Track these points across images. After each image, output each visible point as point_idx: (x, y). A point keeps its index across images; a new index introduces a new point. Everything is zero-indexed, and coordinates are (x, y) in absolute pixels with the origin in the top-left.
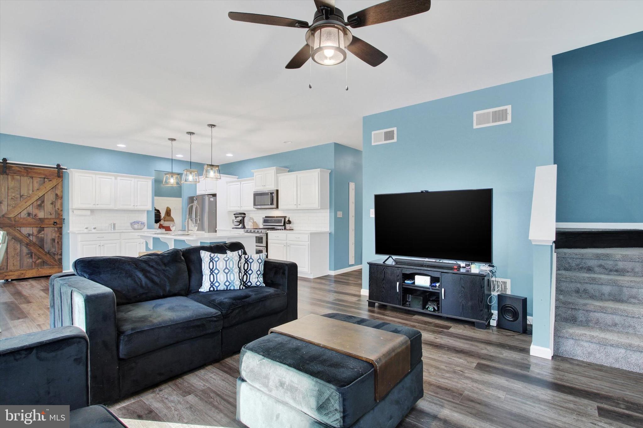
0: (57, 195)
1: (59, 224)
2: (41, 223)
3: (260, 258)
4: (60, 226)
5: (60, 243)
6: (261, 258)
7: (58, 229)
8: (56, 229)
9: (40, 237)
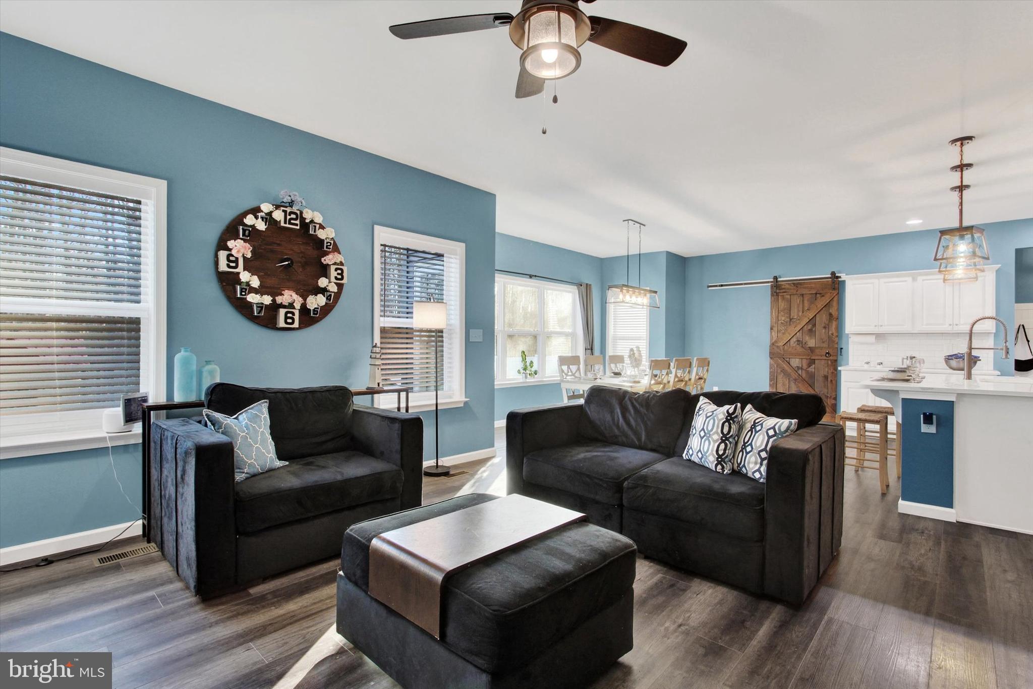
0: (831, 315)
1: (833, 356)
2: (811, 354)
3: (774, 428)
4: (835, 358)
5: (833, 382)
6: (777, 428)
7: (832, 363)
8: (829, 362)
9: (809, 372)
